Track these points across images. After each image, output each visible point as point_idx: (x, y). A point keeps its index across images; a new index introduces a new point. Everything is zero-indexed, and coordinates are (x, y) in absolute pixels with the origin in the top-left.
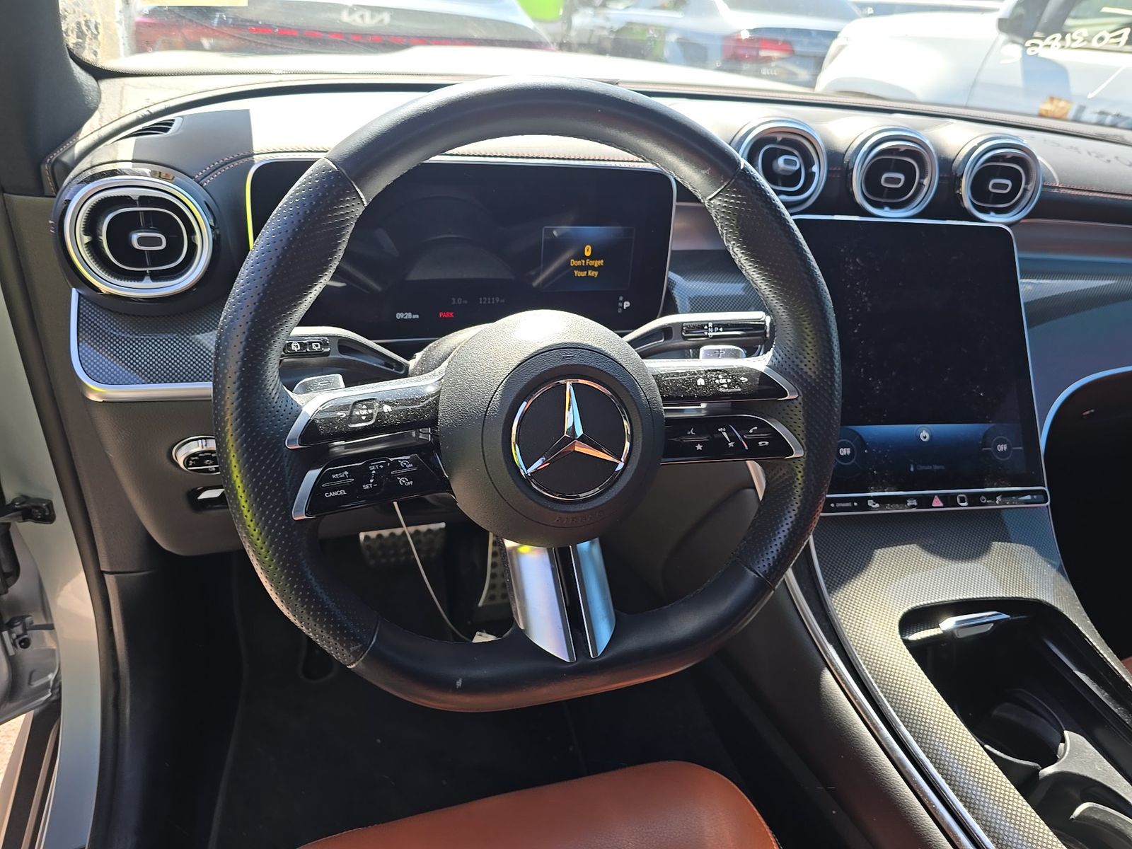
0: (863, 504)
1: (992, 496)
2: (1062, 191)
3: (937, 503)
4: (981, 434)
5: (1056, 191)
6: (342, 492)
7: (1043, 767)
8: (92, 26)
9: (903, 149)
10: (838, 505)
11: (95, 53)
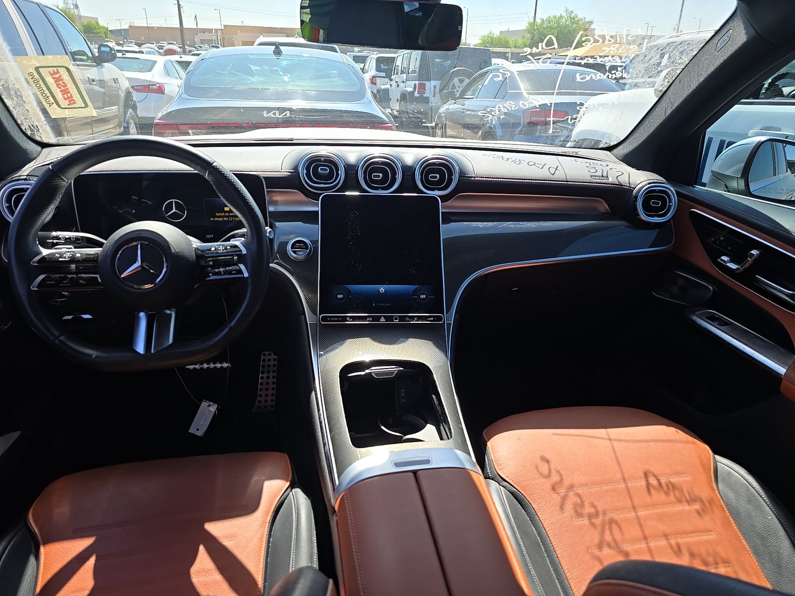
0: (344, 319)
1: (412, 318)
2: (476, 179)
3: (383, 320)
4: (412, 290)
5: (473, 179)
6: (54, 282)
7: (405, 436)
8: (35, 127)
9: (380, 162)
10: (331, 319)
11: (41, 138)
